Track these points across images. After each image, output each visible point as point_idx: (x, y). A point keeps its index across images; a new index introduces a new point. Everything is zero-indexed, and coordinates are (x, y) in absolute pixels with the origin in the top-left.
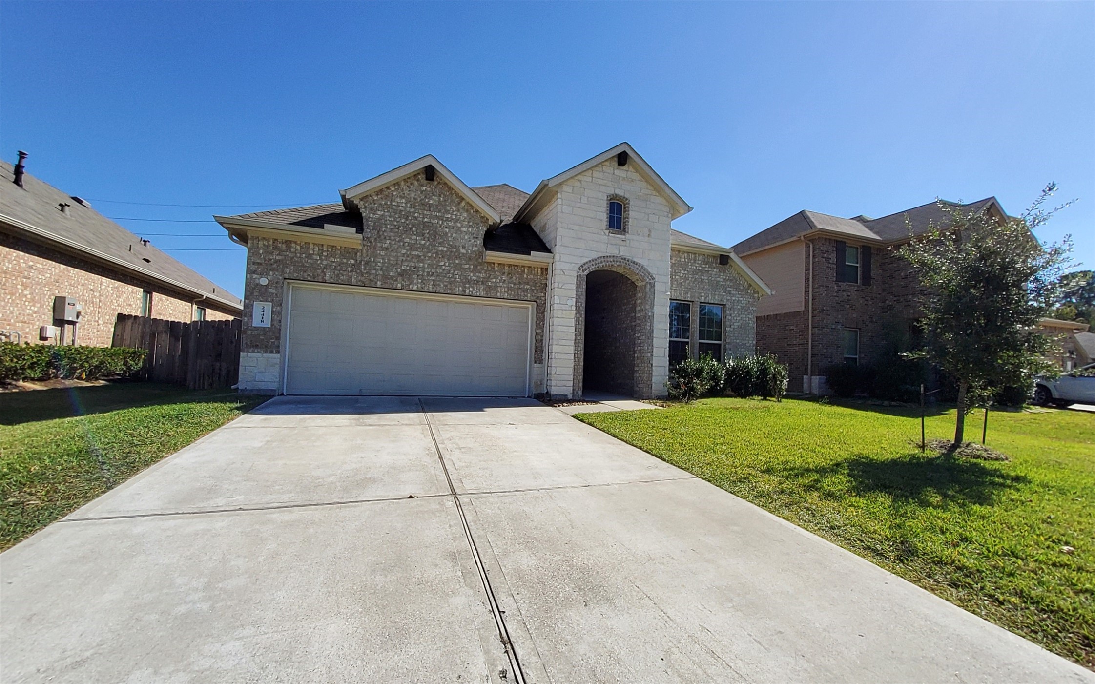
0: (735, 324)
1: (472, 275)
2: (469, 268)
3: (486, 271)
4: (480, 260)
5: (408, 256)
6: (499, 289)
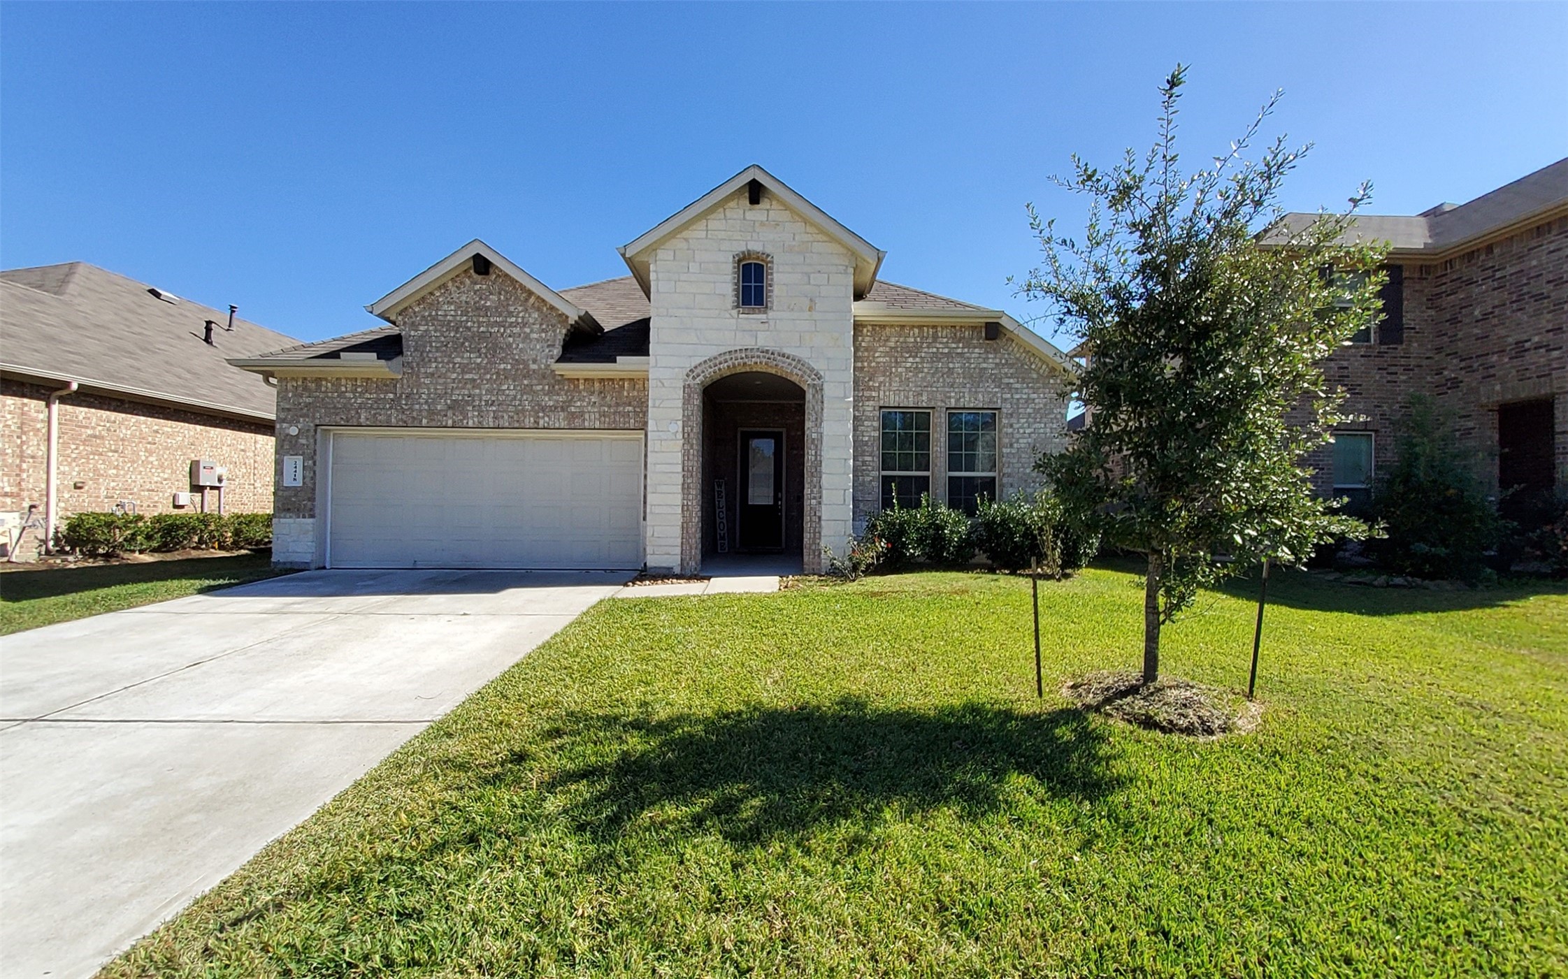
0: (1021, 441)
1: (547, 399)
5: (459, 382)
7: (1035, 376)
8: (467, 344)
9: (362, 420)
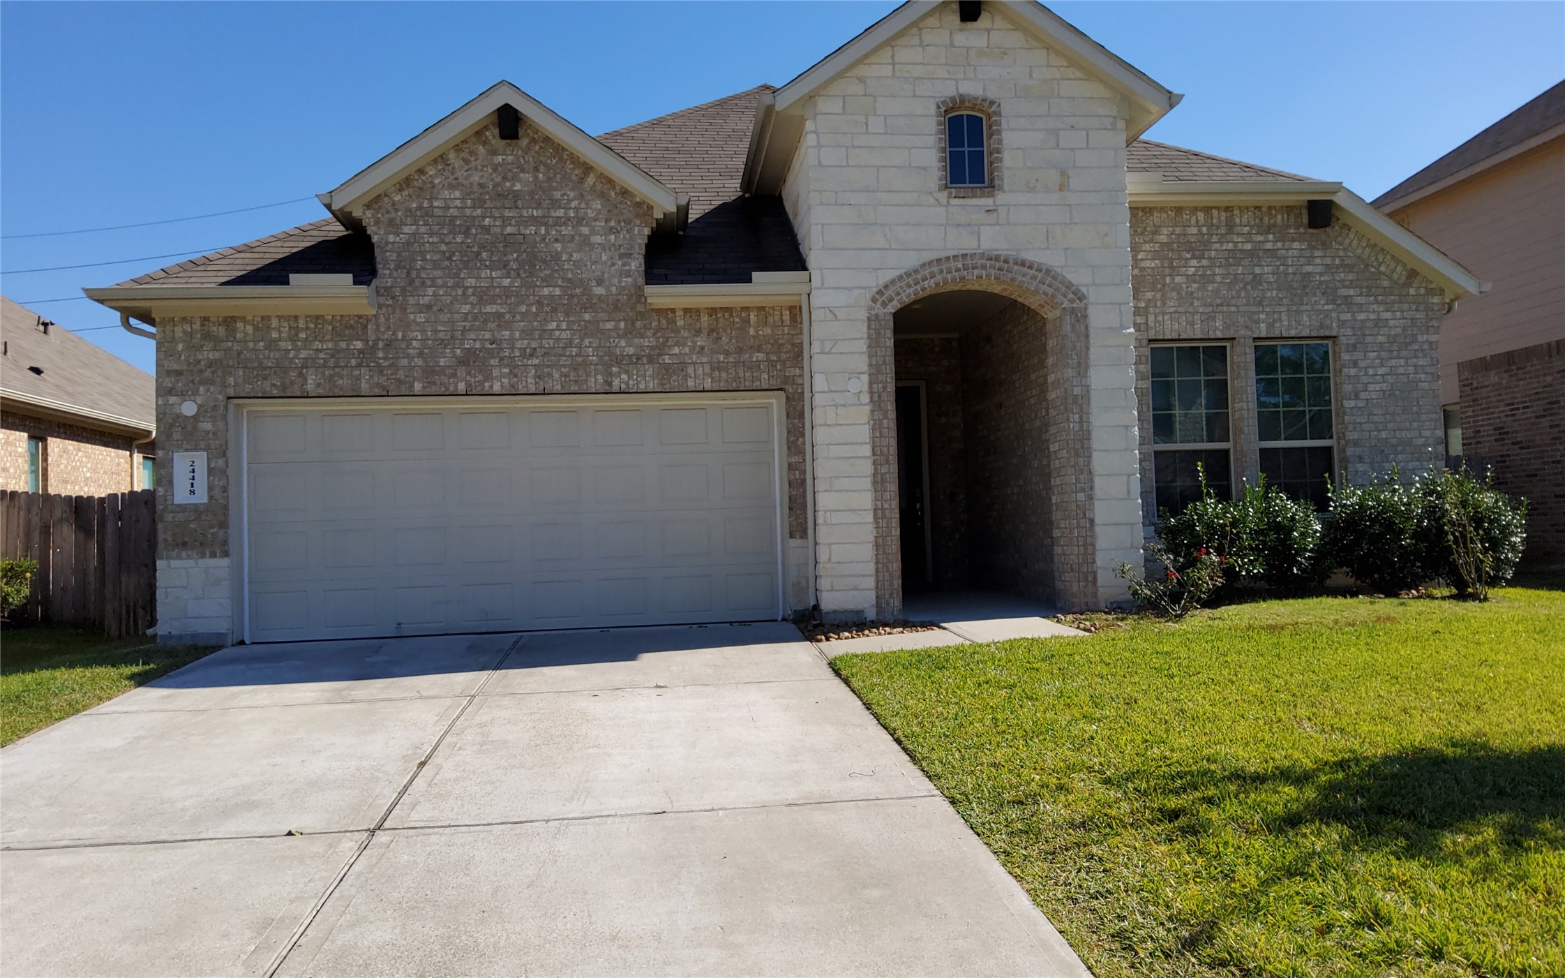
0: (1371, 387)
1: (623, 343)
2: (616, 328)
3: (658, 329)
4: (640, 308)
5: (475, 319)
6: (690, 370)
7: (1386, 283)
8: (484, 255)
9: (310, 387)
